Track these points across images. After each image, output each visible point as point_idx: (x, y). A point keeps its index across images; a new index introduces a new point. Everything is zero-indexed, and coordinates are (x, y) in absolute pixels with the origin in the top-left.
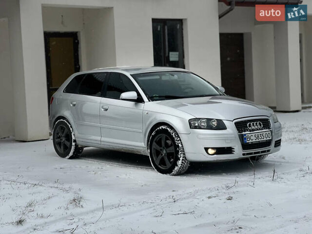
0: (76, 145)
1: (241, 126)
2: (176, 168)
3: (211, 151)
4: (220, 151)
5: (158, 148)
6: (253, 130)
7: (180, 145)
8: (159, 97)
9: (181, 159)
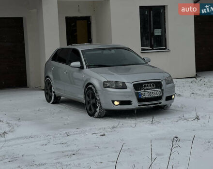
0: (55, 95)
1: (138, 87)
2: (96, 113)
3: (116, 103)
4: (122, 103)
5: (88, 100)
6: (147, 89)
7: (98, 98)
8: (94, 65)
9: (99, 107)
